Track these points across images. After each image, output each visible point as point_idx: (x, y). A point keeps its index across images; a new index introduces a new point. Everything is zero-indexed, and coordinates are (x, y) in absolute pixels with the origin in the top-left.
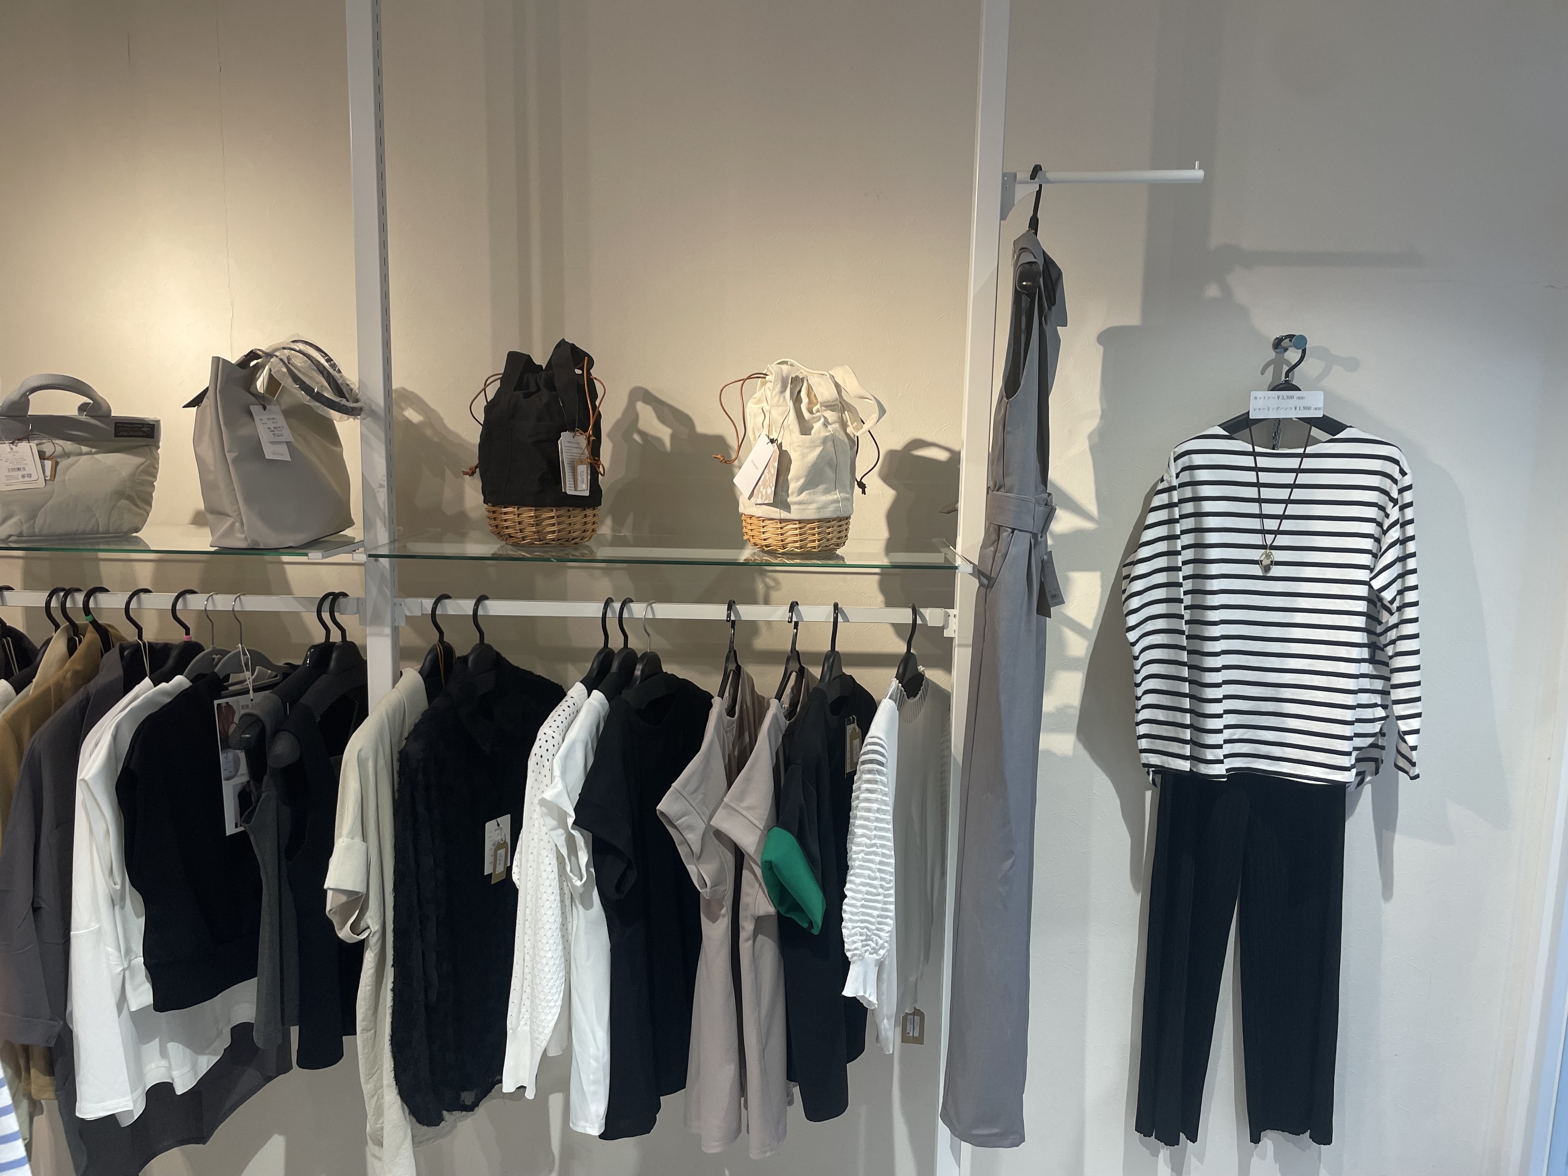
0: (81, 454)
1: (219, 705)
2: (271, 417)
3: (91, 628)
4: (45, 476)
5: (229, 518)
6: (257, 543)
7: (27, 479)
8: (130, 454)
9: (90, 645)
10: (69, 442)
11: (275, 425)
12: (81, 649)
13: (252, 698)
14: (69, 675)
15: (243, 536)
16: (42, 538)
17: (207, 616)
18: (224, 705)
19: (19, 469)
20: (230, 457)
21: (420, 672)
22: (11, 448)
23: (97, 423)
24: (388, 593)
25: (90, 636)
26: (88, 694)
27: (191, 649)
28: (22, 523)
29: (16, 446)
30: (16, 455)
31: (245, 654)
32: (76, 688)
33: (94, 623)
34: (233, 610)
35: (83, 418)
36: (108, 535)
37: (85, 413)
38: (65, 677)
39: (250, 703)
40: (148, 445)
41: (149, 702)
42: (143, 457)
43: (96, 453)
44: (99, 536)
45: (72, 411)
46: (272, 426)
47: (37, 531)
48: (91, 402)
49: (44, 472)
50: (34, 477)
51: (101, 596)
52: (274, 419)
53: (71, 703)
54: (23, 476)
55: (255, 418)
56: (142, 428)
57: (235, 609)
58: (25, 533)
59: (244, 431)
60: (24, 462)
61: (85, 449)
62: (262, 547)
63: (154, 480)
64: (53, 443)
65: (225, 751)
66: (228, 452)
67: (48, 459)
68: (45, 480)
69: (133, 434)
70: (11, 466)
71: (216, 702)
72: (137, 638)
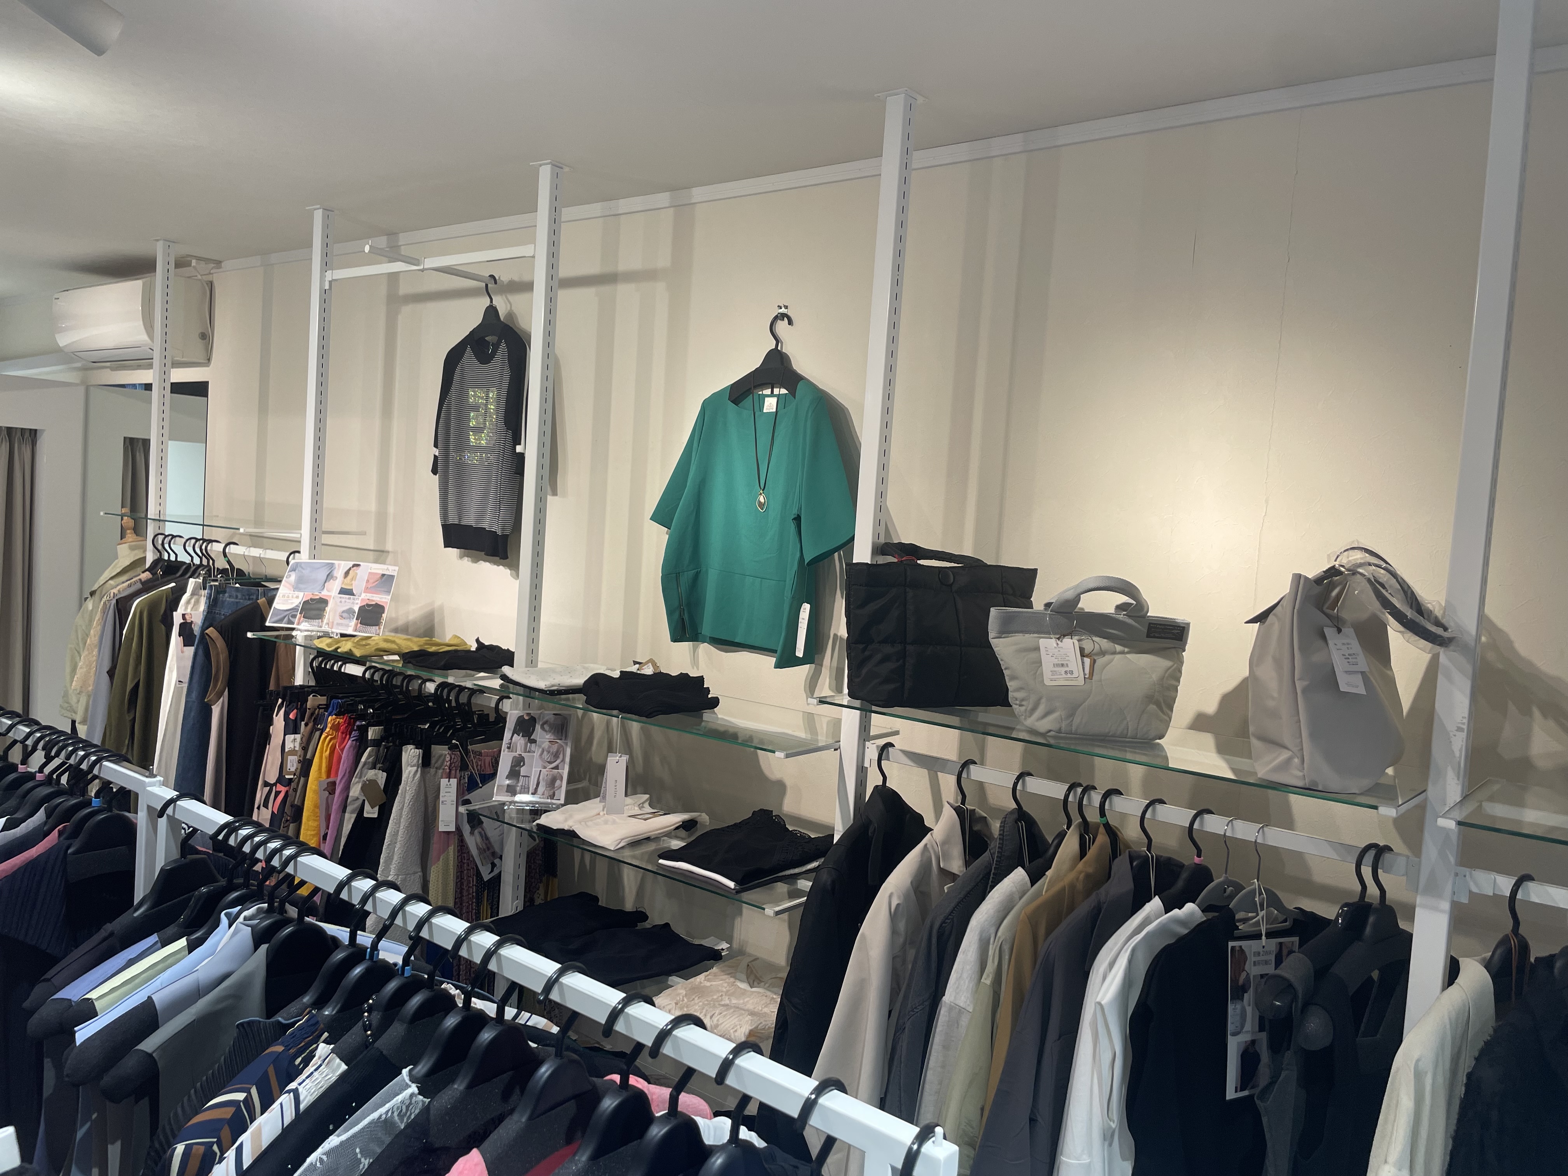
0: (1114, 653)
1: (1233, 948)
2: (1345, 641)
3: (1102, 830)
4: (1085, 674)
5: (1286, 751)
6: (1316, 784)
7: (1069, 675)
8: (1158, 656)
9: (1102, 848)
10: (1105, 640)
11: (1351, 652)
12: (1092, 852)
13: (1264, 944)
14: (1082, 876)
15: (1301, 774)
16: (1078, 736)
17: (1225, 842)
18: (1237, 949)
19: (1062, 665)
20: (1299, 685)
21: (1487, 967)
22: (1058, 644)
23: (1133, 623)
24: (1452, 859)
25: (1102, 838)
26: (1099, 903)
27: (1202, 875)
28: (1062, 720)
29: (1061, 641)
30: (1061, 650)
31: (1261, 894)
32: (1088, 893)
33: (1107, 826)
34: (1256, 841)
35: (1121, 617)
36: (1135, 740)
37: (1125, 613)
38: (1077, 879)
39: (1261, 950)
40: (1175, 648)
41: (1162, 930)
42: (1170, 660)
43: (1128, 653)
44: (1127, 740)
45: (1110, 609)
46: (1347, 653)
47: (1074, 728)
48: (1134, 603)
49: (1084, 671)
50: (1075, 675)
51: (1116, 799)
52: (1348, 644)
53: (1084, 908)
54: (1066, 672)
55: (1330, 643)
56: (1173, 630)
57: (1258, 841)
58: (1063, 729)
59: (1317, 658)
60: (1067, 658)
61: (1119, 648)
62: (1320, 788)
63: (1177, 684)
64: (1093, 641)
65: (1234, 1001)
66: (1299, 679)
67: (1087, 656)
68: (1085, 678)
69: (1163, 635)
70: (1056, 661)
71: (1231, 944)
72: (1146, 849)
